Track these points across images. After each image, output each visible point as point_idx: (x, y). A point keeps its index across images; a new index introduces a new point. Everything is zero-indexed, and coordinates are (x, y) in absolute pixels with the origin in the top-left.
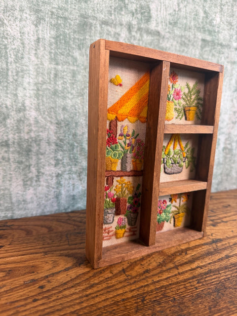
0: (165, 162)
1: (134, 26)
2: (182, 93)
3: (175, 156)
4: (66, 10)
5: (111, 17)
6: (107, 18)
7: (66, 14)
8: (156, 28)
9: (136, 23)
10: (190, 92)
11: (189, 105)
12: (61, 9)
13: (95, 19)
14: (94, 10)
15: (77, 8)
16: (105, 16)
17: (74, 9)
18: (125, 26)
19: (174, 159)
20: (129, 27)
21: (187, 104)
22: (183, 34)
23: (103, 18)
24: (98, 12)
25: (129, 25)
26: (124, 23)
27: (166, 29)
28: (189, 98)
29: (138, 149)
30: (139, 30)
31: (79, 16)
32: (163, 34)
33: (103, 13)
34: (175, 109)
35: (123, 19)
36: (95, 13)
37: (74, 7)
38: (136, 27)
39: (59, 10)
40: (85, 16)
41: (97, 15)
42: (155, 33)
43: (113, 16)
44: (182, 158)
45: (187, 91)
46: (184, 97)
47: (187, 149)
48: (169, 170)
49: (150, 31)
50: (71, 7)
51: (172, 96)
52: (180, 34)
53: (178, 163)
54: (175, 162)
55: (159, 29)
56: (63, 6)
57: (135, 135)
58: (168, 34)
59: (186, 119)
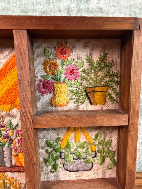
0: (63, 157)
1: (73, 9)
2: (80, 71)
3: (80, 150)
4: (9, 9)
5: (49, 6)
6: (45, 8)
7: (9, 12)
8: (98, 5)
9: (75, 5)
10: (93, 67)
11: (94, 85)
12: (4, 10)
13: (35, 11)
14: (33, 4)
15: (17, 5)
16: (43, 6)
17: (16, 7)
18: (64, 12)
19: (77, 153)
20: (68, 11)
21: (90, 84)
22: (132, 4)
23: (41, 9)
24: (37, 5)
25: (68, 9)
26: (62, 8)
27: (109, 3)
28: (93, 76)
29: (19, 141)
30: (79, 12)
31: (20, 12)
32: (106, 9)
33: (42, 4)
34: (72, 92)
35: (61, 5)
36: (34, 6)
37: (15, 5)
38: (75, 9)
39: (3, 11)
40: (25, 10)
41: (36, 7)
42: (98, 10)
43: (51, 4)
44: (90, 152)
45: (87, 66)
46: (84, 75)
47: (97, 141)
48: (70, 167)
49: (91, 10)
50: (12, 6)
51: (63, 76)
52: (128, 5)
53: (84, 159)
54: (79, 157)
55: (101, 5)
56: (6, 6)
57: (14, 126)
58: (113, 8)
59: (91, 103)
